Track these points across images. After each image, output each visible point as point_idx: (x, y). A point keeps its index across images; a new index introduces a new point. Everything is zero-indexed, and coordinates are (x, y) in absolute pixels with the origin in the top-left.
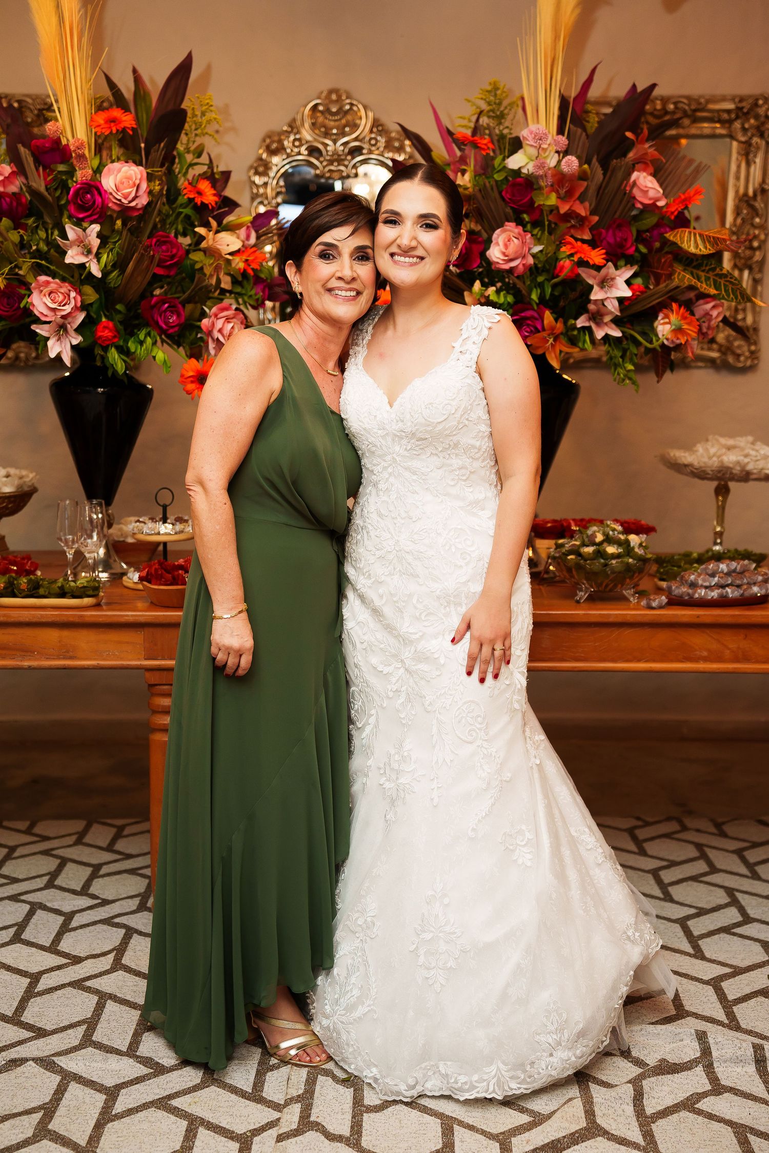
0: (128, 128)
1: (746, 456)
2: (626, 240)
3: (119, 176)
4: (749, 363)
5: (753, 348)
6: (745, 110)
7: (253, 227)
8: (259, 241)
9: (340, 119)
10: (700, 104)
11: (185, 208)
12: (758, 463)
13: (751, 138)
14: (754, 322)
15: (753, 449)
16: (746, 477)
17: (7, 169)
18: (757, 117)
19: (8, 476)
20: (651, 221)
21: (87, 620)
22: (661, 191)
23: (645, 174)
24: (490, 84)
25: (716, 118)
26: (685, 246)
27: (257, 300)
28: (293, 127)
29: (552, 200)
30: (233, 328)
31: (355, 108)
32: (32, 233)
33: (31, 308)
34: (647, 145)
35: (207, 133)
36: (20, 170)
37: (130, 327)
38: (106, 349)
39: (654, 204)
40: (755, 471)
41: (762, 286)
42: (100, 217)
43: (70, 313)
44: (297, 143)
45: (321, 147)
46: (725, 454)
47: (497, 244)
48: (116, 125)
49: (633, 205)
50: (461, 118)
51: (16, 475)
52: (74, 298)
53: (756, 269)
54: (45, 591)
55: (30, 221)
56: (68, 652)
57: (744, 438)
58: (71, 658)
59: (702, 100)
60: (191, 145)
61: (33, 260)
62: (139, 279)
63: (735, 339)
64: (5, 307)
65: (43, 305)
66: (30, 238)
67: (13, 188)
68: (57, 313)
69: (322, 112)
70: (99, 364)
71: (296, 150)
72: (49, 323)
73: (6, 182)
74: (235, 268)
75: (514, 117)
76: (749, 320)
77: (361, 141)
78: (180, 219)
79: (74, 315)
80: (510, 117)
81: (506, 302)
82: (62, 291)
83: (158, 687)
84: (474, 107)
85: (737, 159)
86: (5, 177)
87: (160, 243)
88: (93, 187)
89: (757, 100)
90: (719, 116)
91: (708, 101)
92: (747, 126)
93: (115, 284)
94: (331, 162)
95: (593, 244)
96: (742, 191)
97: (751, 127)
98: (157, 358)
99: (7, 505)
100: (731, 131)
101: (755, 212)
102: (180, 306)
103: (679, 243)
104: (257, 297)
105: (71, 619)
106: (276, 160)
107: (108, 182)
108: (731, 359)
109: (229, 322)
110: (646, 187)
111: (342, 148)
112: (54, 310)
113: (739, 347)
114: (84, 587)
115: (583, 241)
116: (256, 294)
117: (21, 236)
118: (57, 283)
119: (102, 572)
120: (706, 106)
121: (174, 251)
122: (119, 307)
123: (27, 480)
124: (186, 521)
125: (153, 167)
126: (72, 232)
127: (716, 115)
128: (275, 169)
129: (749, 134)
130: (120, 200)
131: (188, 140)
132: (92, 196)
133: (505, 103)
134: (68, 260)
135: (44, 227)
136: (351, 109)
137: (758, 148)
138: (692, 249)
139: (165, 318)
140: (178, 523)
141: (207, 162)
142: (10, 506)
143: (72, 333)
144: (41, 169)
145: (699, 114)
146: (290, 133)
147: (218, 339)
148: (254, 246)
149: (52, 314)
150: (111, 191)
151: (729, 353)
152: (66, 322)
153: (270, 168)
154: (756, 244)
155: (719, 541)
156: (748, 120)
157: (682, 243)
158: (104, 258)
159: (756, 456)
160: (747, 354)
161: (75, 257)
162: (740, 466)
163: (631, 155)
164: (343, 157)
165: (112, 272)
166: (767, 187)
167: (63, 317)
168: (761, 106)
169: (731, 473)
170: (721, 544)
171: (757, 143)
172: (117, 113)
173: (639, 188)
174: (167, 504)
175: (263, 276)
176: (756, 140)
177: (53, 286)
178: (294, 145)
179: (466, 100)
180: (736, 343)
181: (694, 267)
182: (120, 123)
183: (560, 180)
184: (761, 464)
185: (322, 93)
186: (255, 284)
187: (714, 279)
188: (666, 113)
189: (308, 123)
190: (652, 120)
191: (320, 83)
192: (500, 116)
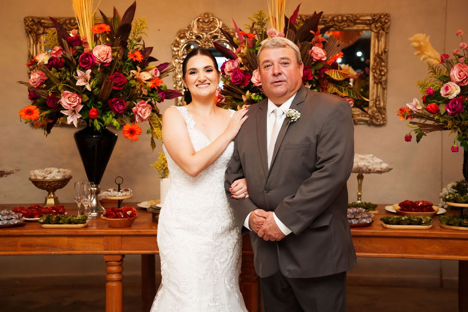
0: (107, 31)
1: (369, 163)
2: (309, 74)
3: (100, 50)
4: (382, 122)
5: (383, 116)
6: (376, 20)
7: (158, 70)
8: (161, 75)
9: (209, 25)
10: (357, 17)
11: (130, 62)
12: (373, 165)
13: (379, 31)
14: (384, 105)
15: (372, 160)
16: (369, 171)
17: (57, 48)
18: (381, 22)
19: (59, 172)
20: (321, 66)
21: (79, 234)
22: (324, 54)
23: (317, 47)
24: (258, 11)
25: (364, 23)
26: (333, 77)
27: (159, 99)
30: (146, 110)
31: (215, 20)
32: (63, 73)
33: (61, 104)
34: (320, 36)
35: (142, 32)
36: (63, 49)
37: (104, 111)
38: (93, 120)
39: (321, 59)
40: (372, 169)
41: (386, 90)
42: (92, 67)
43: (76, 105)
44: (191, 34)
45: (201, 36)
46: (359, 162)
47: (255, 76)
48: (102, 30)
49: (312, 60)
50: (246, 25)
51: (62, 171)
52: (78, 100)
53: (384, 84)
54: (62, 222)
55: (63, 69)
56: (71, 247)
57: (369, 155)
58: (73, 250)
59: (358, 16)
60: (135, 37)
61: (63, 85)
62: (107, 91)
63: (376, 112)
64: (52, 103)
65: (65, 103)
66: (62, 76)
67: (59, 56)
68: (71, 106)
69: (201, 22)
70: (90, 126)
71: (190, 37)
72: (68, 110)
73: (57, 53)
74: (148, 86)
75: (268, 25)
76: (382, 104)
77: (217, 33)
78: (127, 67)
79: (78, 106)
80: (266, 25)
81: (259, 99)
82: (73, 96)
83: (109, 262)
84: (252, 21)
85: (374, 39)
86: (57, 52)
87: (116, 77)
88: (90, 55)
89: (381, 16)
90: (366, 22)
91: (360, 16)
92: (377, 26)
93: (97, 93)
94: (205, 42)
96: (376, 52)
97: (379, 26)
98: (114, 123)
99: (58, 184)
100: (371, 28)
101: (382, 60)
102: (124, 102)
103: (330, 75)
104: (159, 98)
105: (73, 233)
106: (182, 41)
107: (96, 53)
108: (374, 121)
109: (144, 108)
110: (317, 53)
111: (209, 36)
112: (70, 104)
113: (378, 116)
114: (79, 219)
116: (159, 96)
117: (59, 74)
118: (71, 94)
119: (95, 212)
120: (359, 18)
121: (122, 80)
122: (99, 103)
123: (67, 173)
124: (128, 191)
125: (116, 47)
126: (79, 73)
127: (364, 21)
128: (182, 45)
129: (378, 29)
130: (100, 60)
131: (134, 35)
132: (89, 58)
133: (265, 19)
134: (77, 84)
135: (69, 71)
136: (213, 21)
137: (382, 35)
138: (336, 78)
139: (117, 106)
140: (124, 191)
141: (143, 44)
142: (59, 184)
143: (77, 113)
144: (71, 48)
145: (358, 21)
146: (188, 30)
147: (139, 115)
148: (159, 77)
149: (69, 106)
150: (96, 56)
151: (373, 118)
152: (75, 109)
153: (180, 44)
154: (383, 73)
155: (359, 199)
156: (378, 23)
157: (332, 75)
158: (92, 83)
159: (373, 163)
160: (381, 119)
161: (81, 83)
162: (366, 167)
163: (313, 39)
164: (210, 40)
165: (95, 89)
166: (386, 50)
167: (74, 107)
168: (383, 18)
169: (362, 170)
170: (360, 200)
171: (382, 33)
172: (103, 26)
173: (314, 52)
174: (120, 183)
175: (162, 89)
176: (381, 31)
177: (70, 95)
178: (190, 35)
179: (248, 18)
180: (376, 114)
181: (339, 85)
182: (103, 29)
184: (375, 166)
185: (201, 14)
186: (159, 93)
187: (348, 90)
188: (343, 21)
189: (196, 27)
190: (337, 24)
191: (201, 10)
192: (262, 24)
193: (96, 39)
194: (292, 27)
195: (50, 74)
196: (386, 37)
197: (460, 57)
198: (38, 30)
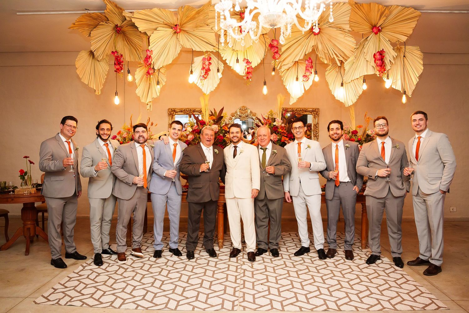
6: (314, 111)
9: (244, 111)
18: (316, 112)
24: (271, 111)
25: (309, 111)
28: (236, 112)
29: (280, 130)
36: (198, 125)
44: (237, 115)
45: (241, 116)
50: (266, 116)
59: (307, 109)
67: (197, 128)
69: (241, 110)
77: (248, 115)
85: (313, 118)
86: (195, 127)
87: (220, 137)
89: (316, 109)
92: (314, 113)
94: (243, 118)
95: (287, 137)
96: (314, 123)
100: (312, 114)
101: (317, 127)
106: (233, 118)
111: (245, 116)
115: (285, 136)
131: (222, 120)
133: (273, 113)
136: (247, 109)
137: (316, 117)
141: (225, 122)
144: (201, 125)
145: (307, 111)
154: (317, 132)
166: (318, 123)
172: (212, 116)
176: (316, 115)
179: (267, 113)
182: (213, 118)
183: (282, 127)
185: (241, 107)
188: (301, 111)
189: (239, 112)
190: (298, 111)
191: (241, 105)
192: (272, 115)
193: (210, 122)
194: (284, 117)
195: (196, 136)
196: (318, 118)
197: (345, 131)
198: (173, 113)
